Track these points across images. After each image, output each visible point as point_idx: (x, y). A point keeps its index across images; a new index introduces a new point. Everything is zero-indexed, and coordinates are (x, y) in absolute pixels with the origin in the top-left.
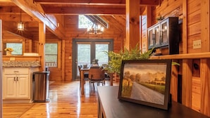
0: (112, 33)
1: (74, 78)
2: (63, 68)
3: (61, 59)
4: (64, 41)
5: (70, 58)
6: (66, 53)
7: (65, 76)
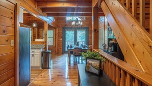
0: (88, 23)
1: (64, 52)
2: (57, 46)
3: (56, 40)
4: (57, 29)
5: (61, 39)
6: (58, 36)
7: (58, 51)
